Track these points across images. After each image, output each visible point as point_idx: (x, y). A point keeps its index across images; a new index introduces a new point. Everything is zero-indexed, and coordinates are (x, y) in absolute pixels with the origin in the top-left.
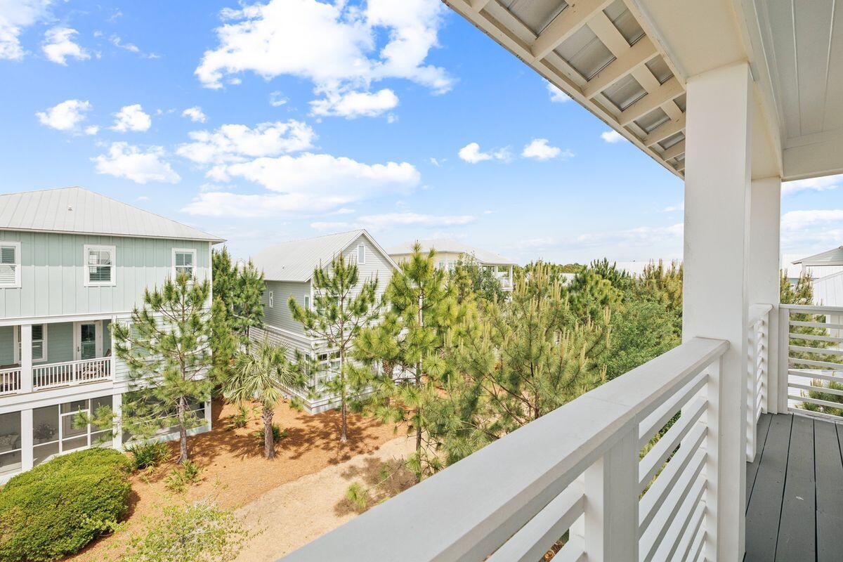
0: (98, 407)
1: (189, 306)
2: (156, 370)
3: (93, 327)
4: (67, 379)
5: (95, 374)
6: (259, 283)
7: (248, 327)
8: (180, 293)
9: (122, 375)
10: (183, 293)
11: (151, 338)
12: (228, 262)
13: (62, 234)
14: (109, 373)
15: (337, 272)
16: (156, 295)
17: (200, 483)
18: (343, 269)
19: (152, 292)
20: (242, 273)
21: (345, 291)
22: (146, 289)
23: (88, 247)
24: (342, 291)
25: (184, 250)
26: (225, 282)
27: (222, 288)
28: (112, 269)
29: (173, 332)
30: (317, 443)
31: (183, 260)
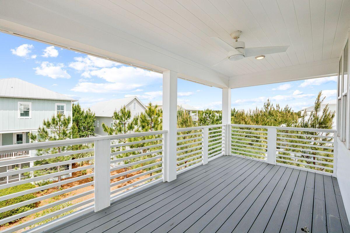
0: (24, 166)
1: (61, 126)
2: (48, 152)
3: (21, 135)
4: (11, 156)
5: (23, 154)
6: (93, 117)
7: (88, 135)
8: (58, 122)
9: (34, 154)
10: (59, 121)
11: (46, 139)
12: (80, 109)
13: (9, 98)
14: (29, 154)
15: (123, 113)
16: (48, 122)
17: (66, 196)
18: (125, 112)
19: (46, 121)
20: (86, 113)
21: (126, 121)
22: (44, 120)
23: (19, 103)
24: (125, 121)
25: (61, 104)
26: (78, 117)
27: (77, 119)
28: (30, 111)
29: (55, 137)
30: (114, 181)
31: (60, 108)
